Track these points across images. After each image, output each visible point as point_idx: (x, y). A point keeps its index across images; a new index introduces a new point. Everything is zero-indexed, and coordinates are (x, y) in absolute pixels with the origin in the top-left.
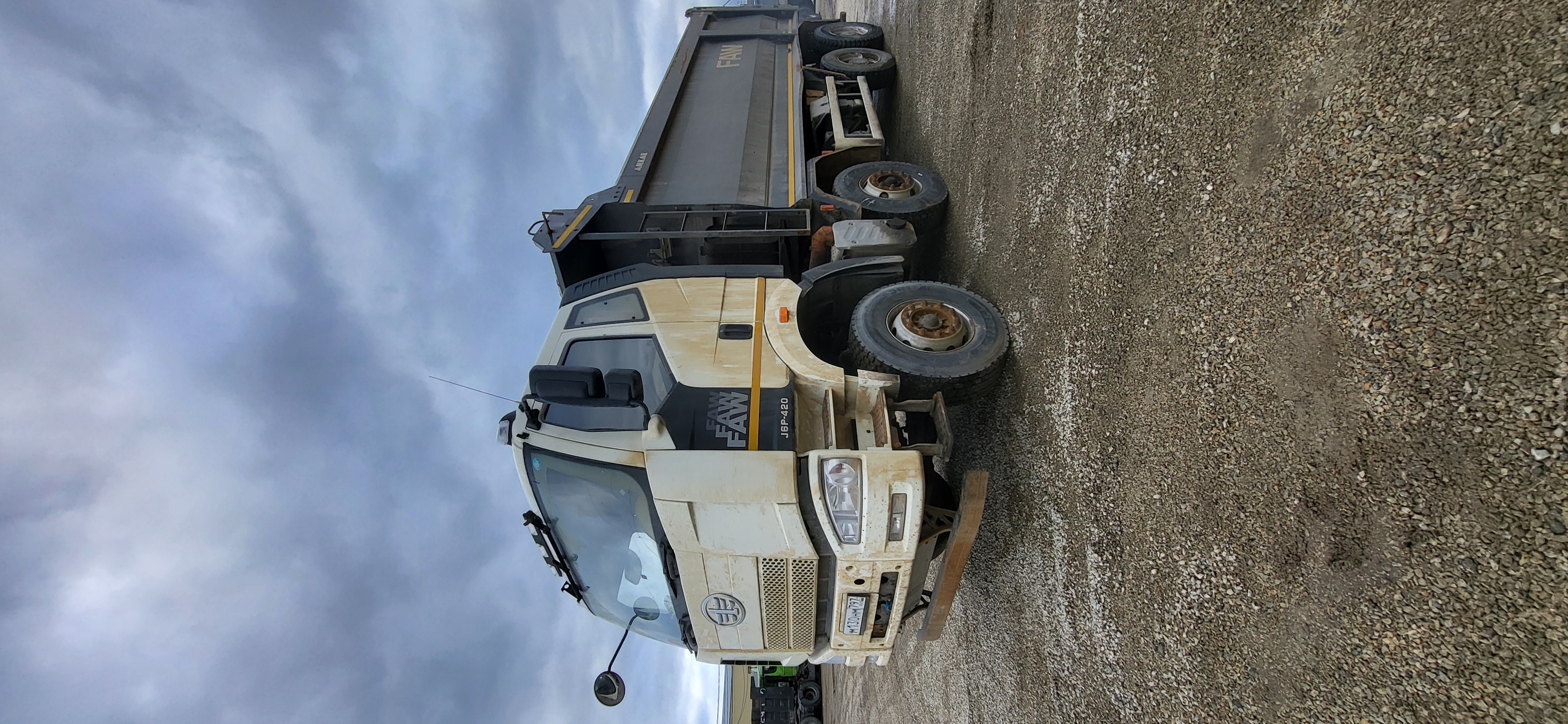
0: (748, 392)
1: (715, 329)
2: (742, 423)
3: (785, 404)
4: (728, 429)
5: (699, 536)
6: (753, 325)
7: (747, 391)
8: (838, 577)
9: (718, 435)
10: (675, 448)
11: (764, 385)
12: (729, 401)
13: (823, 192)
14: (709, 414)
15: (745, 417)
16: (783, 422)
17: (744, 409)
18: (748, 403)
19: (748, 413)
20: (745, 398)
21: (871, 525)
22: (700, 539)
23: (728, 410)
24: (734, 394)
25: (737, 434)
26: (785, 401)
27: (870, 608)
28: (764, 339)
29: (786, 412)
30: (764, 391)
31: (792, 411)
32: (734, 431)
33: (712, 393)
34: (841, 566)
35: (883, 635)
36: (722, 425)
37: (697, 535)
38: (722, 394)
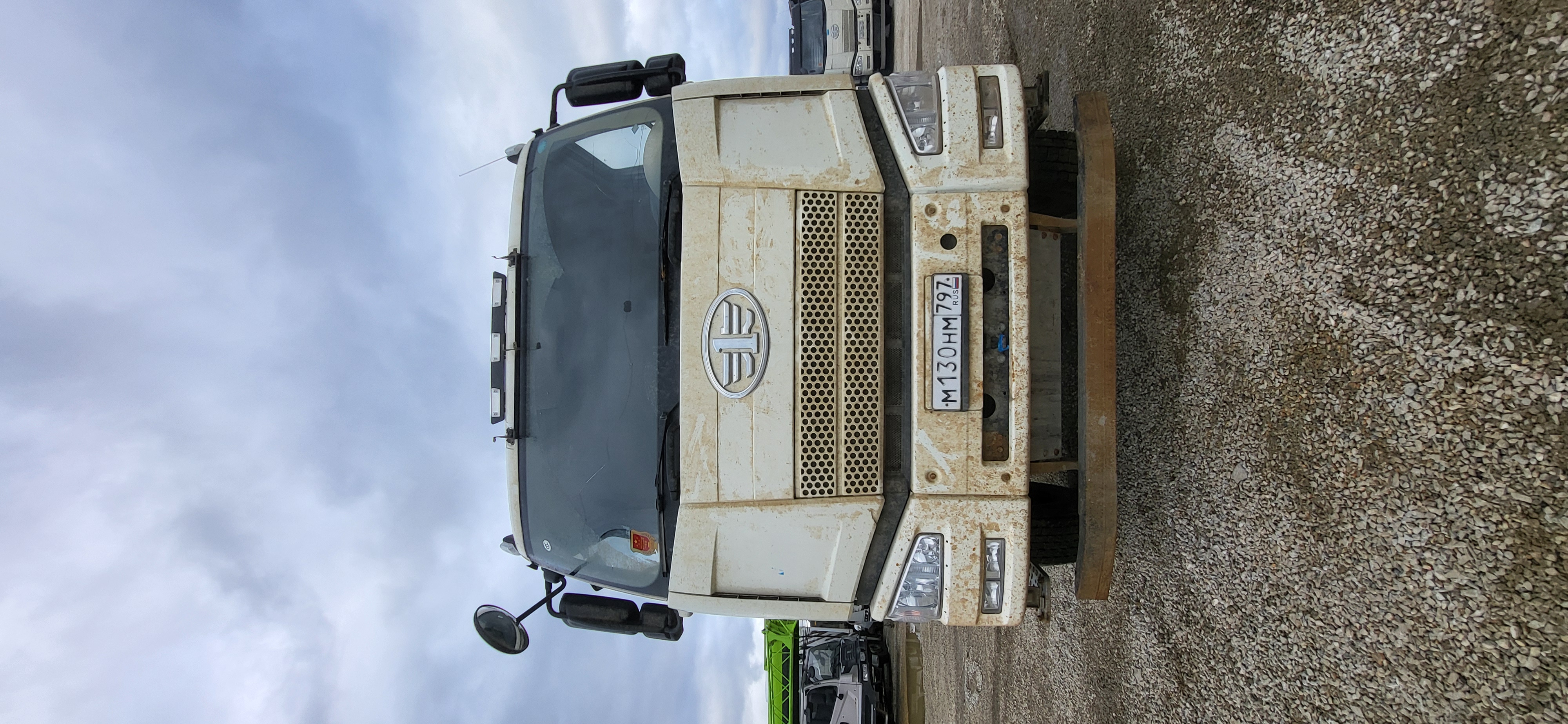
5: (721, 147)
8: (915, 233)
21: (954, 110)
22: (721, 153)
27: (973, 331)
34: (918, 204)
35: (1004, 456)
37: (718, 144)
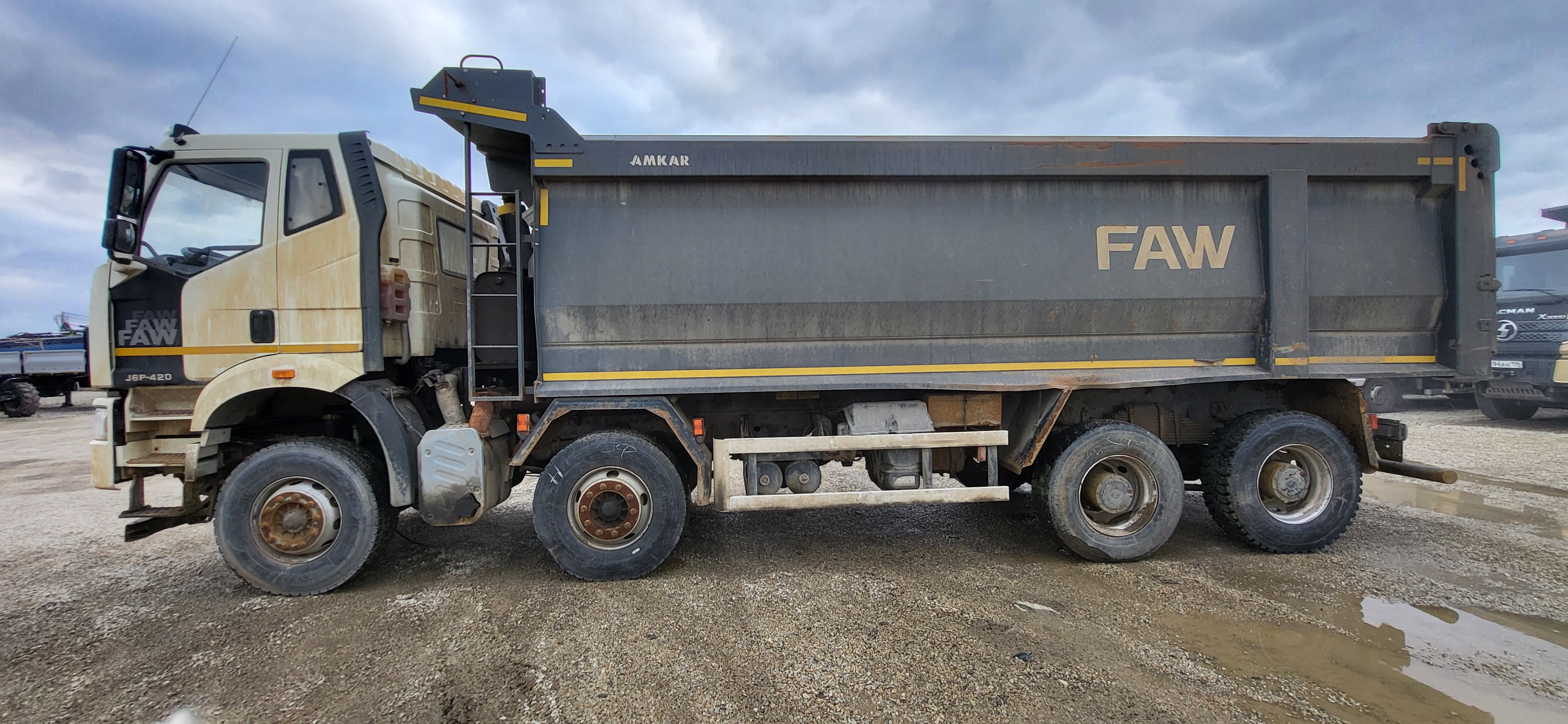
0: (177, 344)
1: (263, 304)
2: (140, 341)
3: (164, 378)
4: (134, 330)
6: (276, 343)
7: (178, 342)
9: (128, 322)
10: (111, 286)
11: (187, 359)
12: (165, 328)
13: (553, 418)
14: (149, 312)
15: (147, 343)
16: (142, 377)
17: (157, 341)
18: (164, 344)
19: (152, 346)
20: (170, 340)
23: (154, 328)
24: (174, 332)
25: (128, 338)
26: (168, 377)
28: (251, 356)
29: (155, 379)
30: (180, 358)
31: (157, 383)
32: (132, 335)
33: (174, 312)
36: (138, 324)
38: (174, 321)
